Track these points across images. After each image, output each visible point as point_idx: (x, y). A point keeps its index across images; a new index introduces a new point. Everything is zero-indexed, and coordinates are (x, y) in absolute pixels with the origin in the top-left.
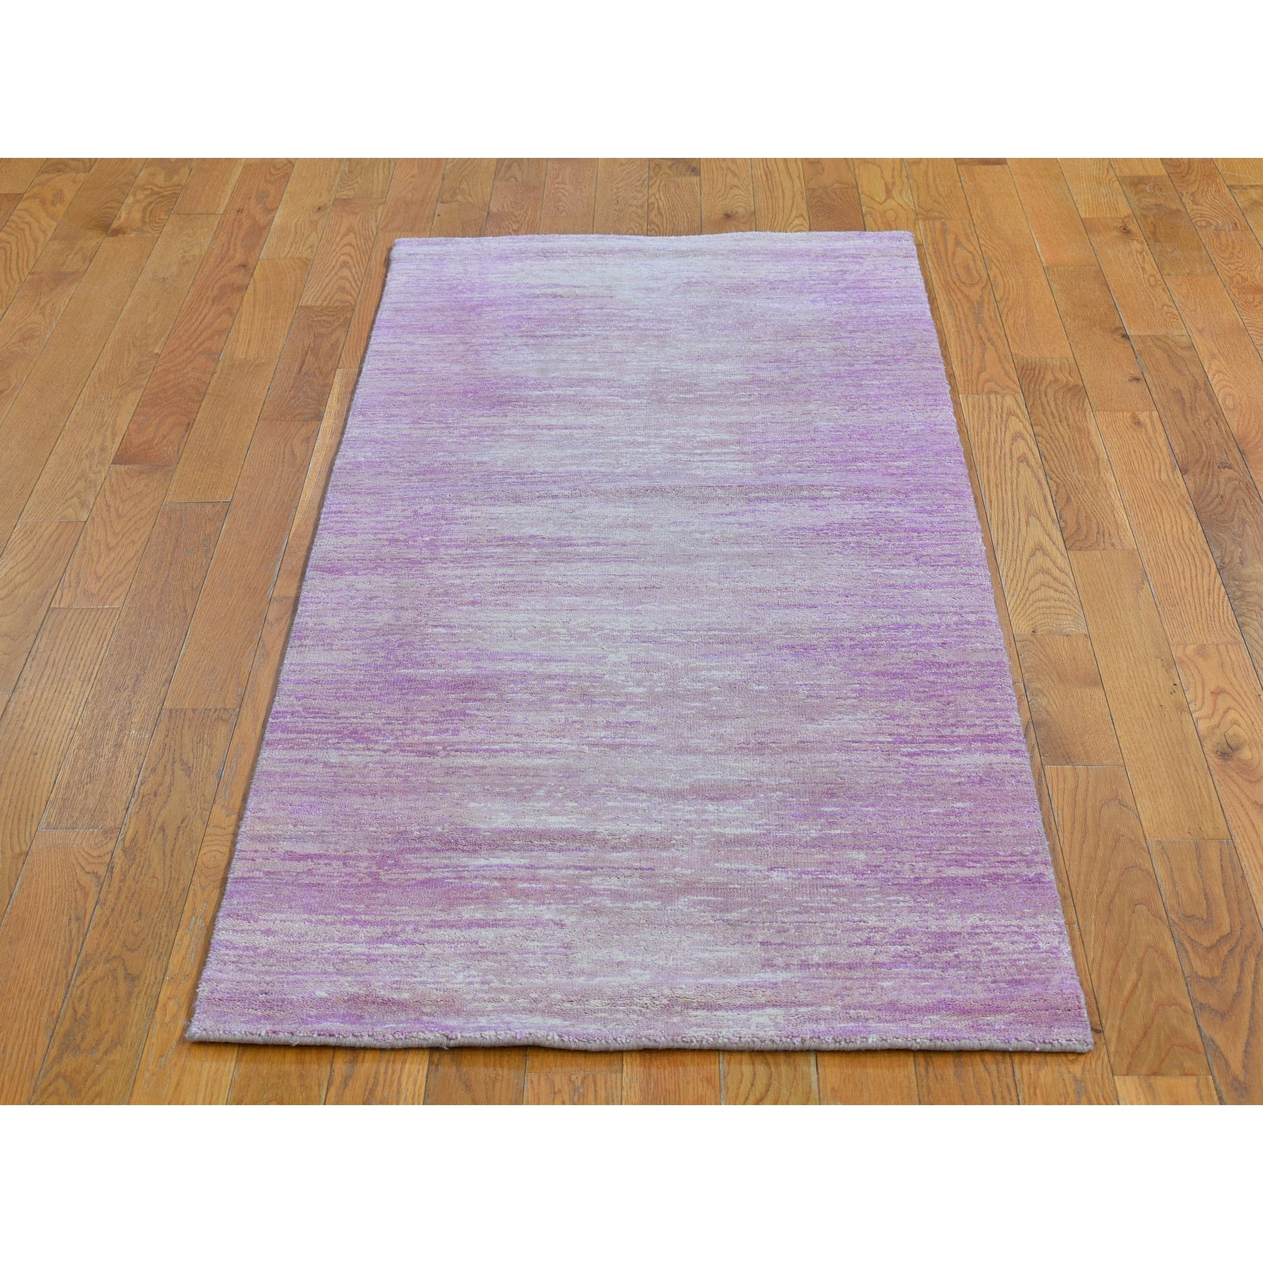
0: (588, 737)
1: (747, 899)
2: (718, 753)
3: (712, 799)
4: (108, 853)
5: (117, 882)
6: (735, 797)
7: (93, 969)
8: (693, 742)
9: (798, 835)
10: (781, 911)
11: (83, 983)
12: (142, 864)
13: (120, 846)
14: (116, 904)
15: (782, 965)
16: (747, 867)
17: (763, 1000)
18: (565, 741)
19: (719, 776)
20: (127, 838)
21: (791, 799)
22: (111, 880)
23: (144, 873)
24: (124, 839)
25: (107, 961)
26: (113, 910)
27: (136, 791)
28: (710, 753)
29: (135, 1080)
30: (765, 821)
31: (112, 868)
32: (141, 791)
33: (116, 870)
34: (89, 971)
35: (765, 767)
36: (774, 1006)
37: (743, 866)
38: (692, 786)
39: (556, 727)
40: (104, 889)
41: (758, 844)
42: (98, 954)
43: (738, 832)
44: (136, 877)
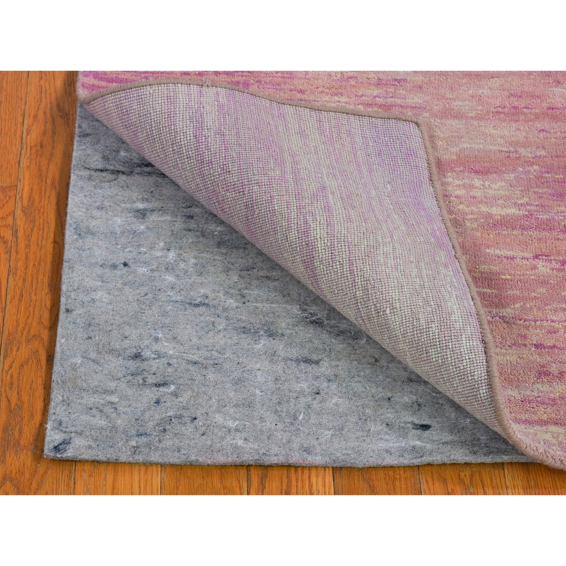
0: (362, 95)
1: (518, 292)
2: (478, 118)
3: (477, 172)
4: (10, 214)
5: (23, 248)
6: (498, 171)
7: (18, 351)
8: (456, 104)
9: (556, 218)
10: (549, 307)
11: (11, 367)
12: (42, 227)
13: (19, 205)
14: (26, 274)
15: (556, 373)
16: (515, 254)
17: (545, 417)
18: (343, 99)
19: (482, 146)
20: (24, 196)
21: (547, 175)
22: (17, 245)
23: (45, 237)
24: (21, 198)
25: (28, 341)
26: (24, 280)
27: (24, 141)
28: (472, 118)
29: (75, 483)
30: (526, 199)
31: (16, 231)
32: (28, 142)
33: (20, 234)
34: (14, 353)
35: (521, 136)
36: (556, 424)
37: (510, 253)
38: (458, 156)
39: (334, 83)
40: (13, 258)
41: (523, 228)
42: (19, 333)
43: (504, 212)
44: (40, 242)
